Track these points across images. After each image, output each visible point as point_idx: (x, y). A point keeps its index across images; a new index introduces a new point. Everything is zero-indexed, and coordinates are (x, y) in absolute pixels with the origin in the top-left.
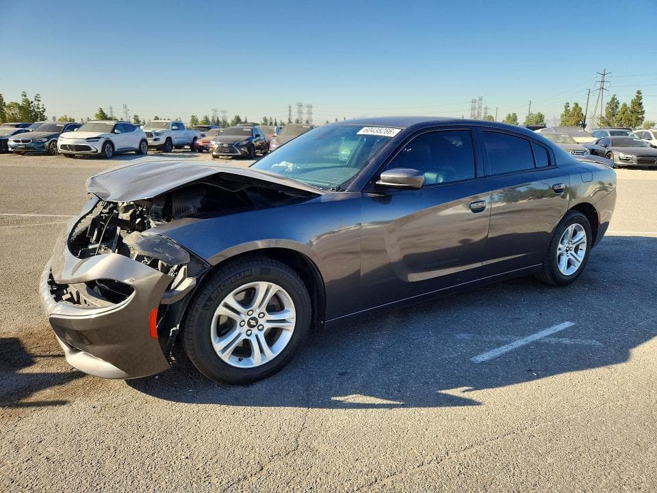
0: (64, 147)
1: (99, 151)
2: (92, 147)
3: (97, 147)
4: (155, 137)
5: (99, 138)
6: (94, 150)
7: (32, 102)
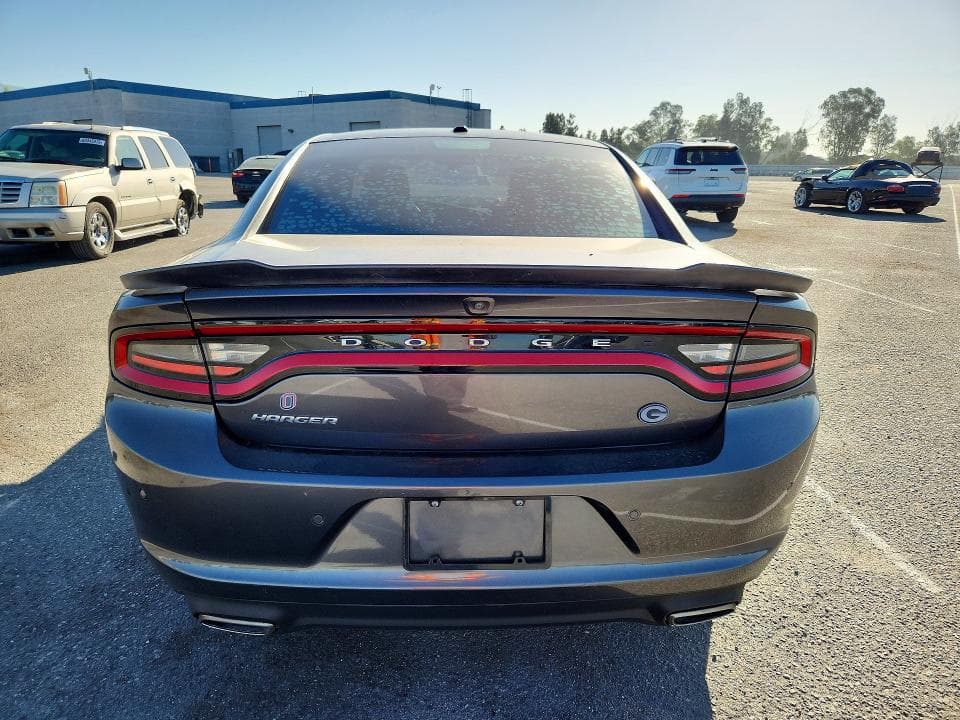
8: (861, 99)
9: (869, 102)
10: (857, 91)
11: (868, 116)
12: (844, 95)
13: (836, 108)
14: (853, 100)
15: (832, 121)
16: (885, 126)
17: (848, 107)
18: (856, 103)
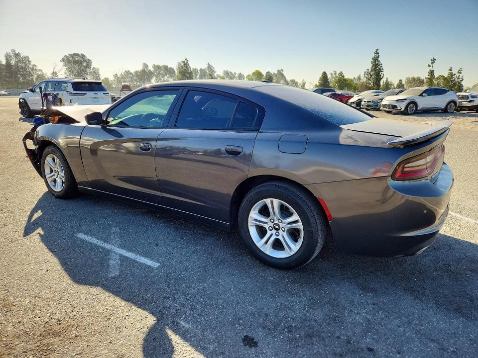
0: (385, 106)
1: (403, 109)
2: (398, 107)
3: (402, 106)
4: (470, 99)
5: (405, 100)
6: (399, 108)
7: (455, 74)
8: (80, 59)
9: (85, 61)
10: (77, 55)
11: (86, 67)
12: (71, 56)
13: (69, 62)
14: (76, 59)
15: (69, 68)
16: (95, 72)
17: (76, 62)
18: (78, 60)
